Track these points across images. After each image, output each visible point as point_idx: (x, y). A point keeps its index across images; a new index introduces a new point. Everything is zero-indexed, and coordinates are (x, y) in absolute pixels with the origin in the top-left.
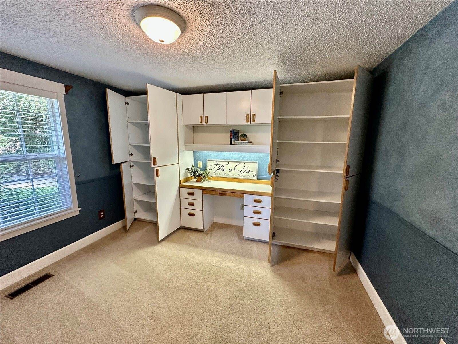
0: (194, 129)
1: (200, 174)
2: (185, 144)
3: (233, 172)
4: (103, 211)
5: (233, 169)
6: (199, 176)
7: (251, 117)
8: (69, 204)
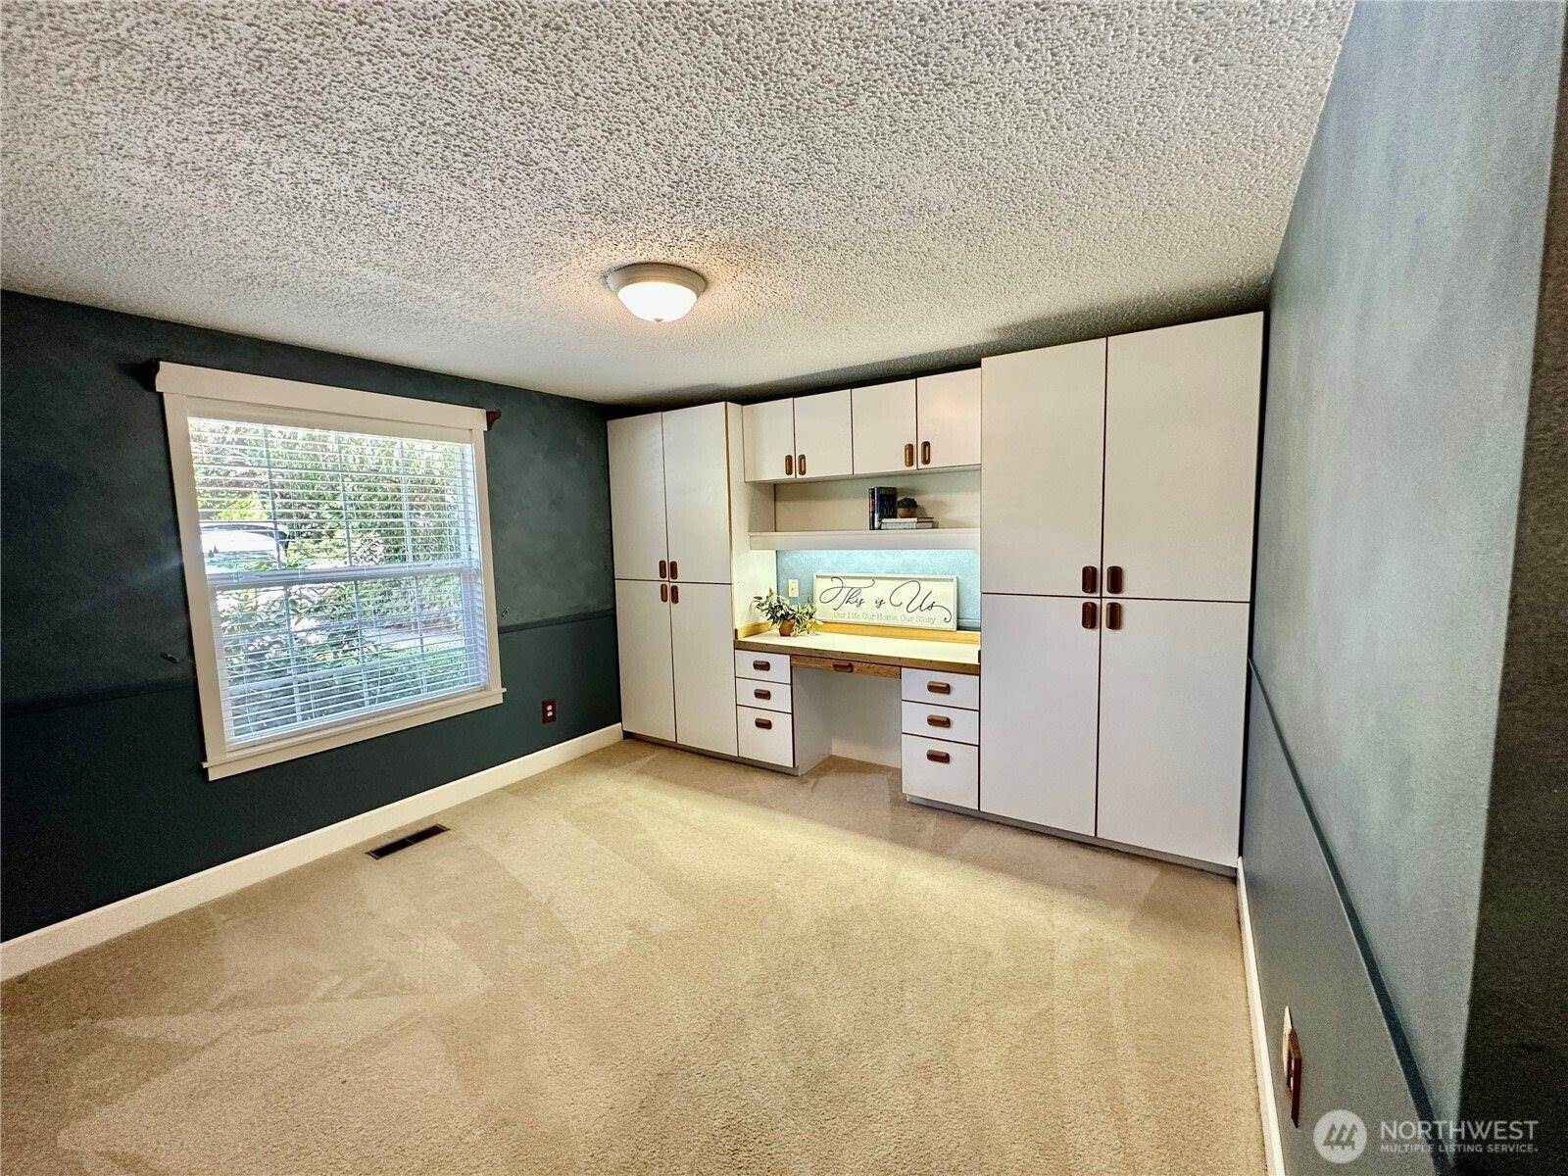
0: (775, 491)
1: (788, 614)
2: (749, 531)
3: (886, 608)
4: (552, 703)
5: (886, 600)
6: (786, 619)
7: (918, 452)
8: (485, 677)
